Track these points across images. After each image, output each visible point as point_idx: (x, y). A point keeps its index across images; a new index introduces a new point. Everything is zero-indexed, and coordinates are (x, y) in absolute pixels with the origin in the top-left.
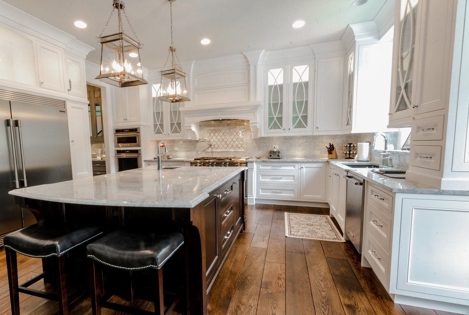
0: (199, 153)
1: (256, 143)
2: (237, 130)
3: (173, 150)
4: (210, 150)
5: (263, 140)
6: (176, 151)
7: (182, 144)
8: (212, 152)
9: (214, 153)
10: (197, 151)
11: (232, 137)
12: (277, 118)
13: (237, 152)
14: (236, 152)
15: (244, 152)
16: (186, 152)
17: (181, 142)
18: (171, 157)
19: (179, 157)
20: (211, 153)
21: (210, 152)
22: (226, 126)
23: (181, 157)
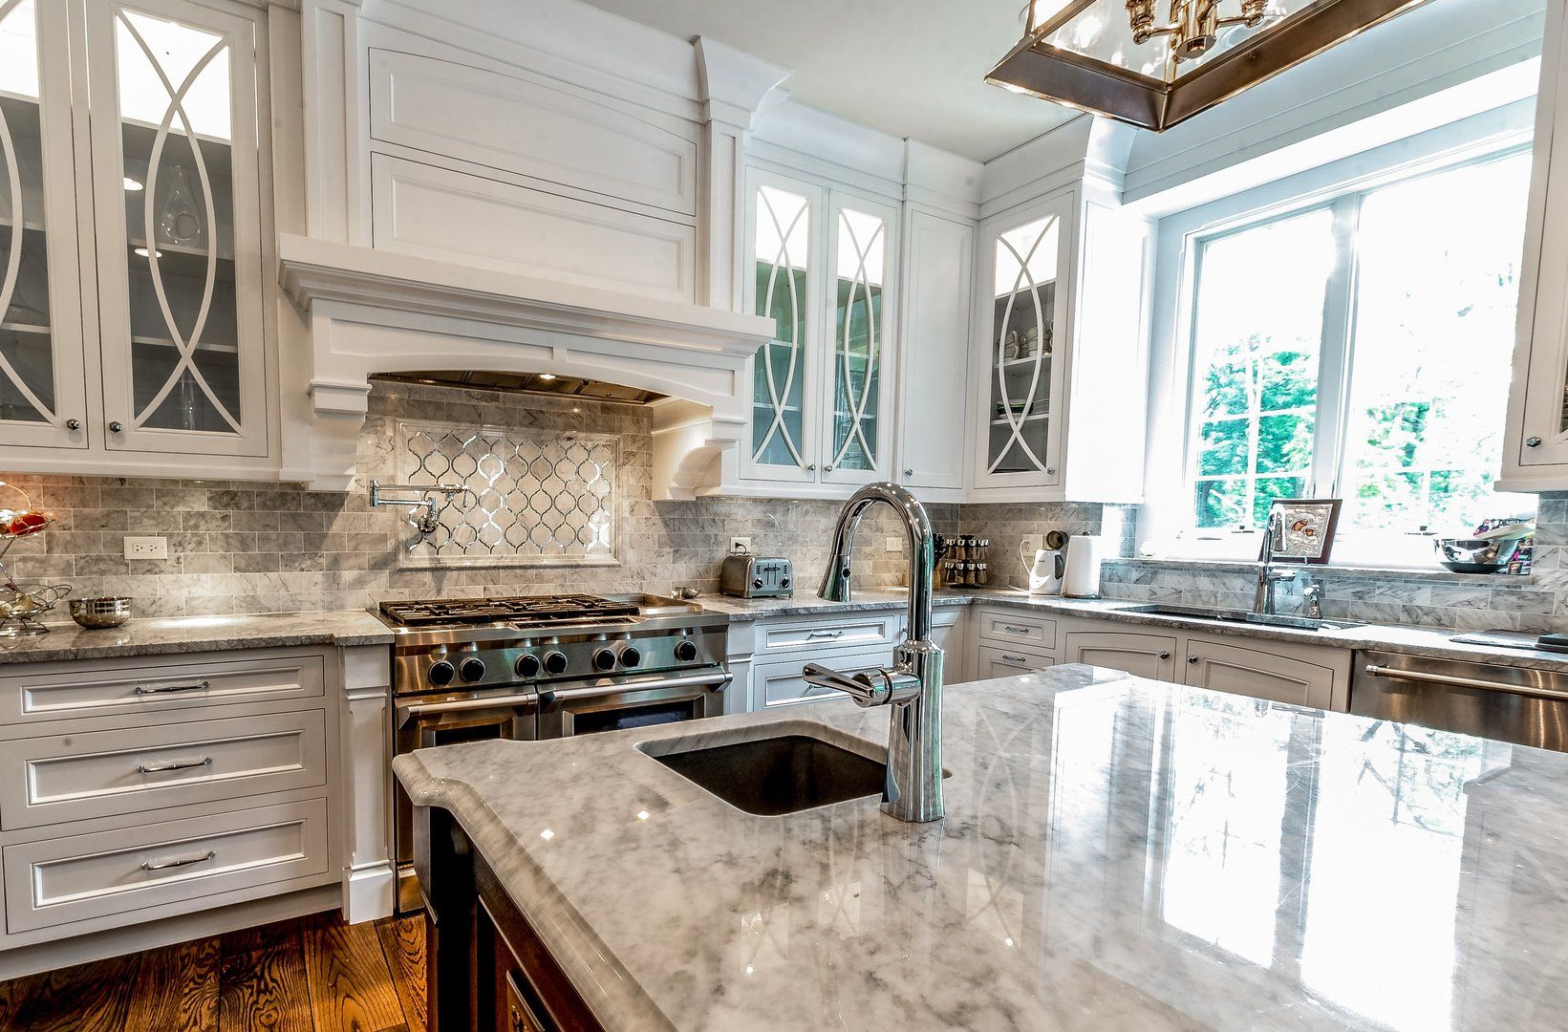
0: (348, 575)
1: (666, 524)
2: (578, 454)
3: (121, 561)
4: (421, 556)
5: (694, 511)
6: (151, 567)
7: (202, 515)
8: (439, 570)
9: (449, 573)
10: (336, 562)
11: (553, 486)
12: (785, 414)
13: (578, 566)
14: (571, 566)
15: (613, 566)
16: (237, 569)
17: (200, 504)
18: (120, 611)
19: (176, 612)
20: (428, 574)
21: (425, 569)
22: (521, 424)
23: (192, 613)
